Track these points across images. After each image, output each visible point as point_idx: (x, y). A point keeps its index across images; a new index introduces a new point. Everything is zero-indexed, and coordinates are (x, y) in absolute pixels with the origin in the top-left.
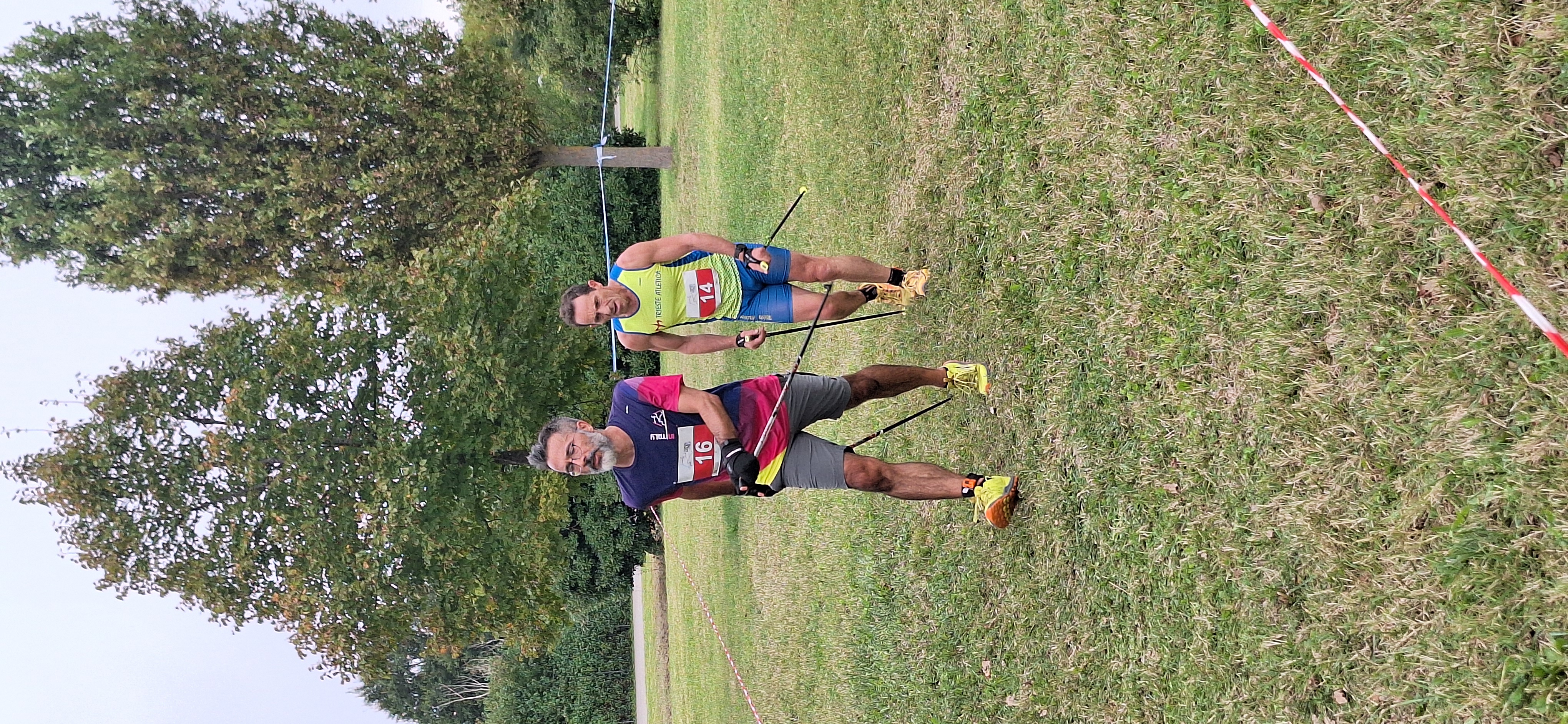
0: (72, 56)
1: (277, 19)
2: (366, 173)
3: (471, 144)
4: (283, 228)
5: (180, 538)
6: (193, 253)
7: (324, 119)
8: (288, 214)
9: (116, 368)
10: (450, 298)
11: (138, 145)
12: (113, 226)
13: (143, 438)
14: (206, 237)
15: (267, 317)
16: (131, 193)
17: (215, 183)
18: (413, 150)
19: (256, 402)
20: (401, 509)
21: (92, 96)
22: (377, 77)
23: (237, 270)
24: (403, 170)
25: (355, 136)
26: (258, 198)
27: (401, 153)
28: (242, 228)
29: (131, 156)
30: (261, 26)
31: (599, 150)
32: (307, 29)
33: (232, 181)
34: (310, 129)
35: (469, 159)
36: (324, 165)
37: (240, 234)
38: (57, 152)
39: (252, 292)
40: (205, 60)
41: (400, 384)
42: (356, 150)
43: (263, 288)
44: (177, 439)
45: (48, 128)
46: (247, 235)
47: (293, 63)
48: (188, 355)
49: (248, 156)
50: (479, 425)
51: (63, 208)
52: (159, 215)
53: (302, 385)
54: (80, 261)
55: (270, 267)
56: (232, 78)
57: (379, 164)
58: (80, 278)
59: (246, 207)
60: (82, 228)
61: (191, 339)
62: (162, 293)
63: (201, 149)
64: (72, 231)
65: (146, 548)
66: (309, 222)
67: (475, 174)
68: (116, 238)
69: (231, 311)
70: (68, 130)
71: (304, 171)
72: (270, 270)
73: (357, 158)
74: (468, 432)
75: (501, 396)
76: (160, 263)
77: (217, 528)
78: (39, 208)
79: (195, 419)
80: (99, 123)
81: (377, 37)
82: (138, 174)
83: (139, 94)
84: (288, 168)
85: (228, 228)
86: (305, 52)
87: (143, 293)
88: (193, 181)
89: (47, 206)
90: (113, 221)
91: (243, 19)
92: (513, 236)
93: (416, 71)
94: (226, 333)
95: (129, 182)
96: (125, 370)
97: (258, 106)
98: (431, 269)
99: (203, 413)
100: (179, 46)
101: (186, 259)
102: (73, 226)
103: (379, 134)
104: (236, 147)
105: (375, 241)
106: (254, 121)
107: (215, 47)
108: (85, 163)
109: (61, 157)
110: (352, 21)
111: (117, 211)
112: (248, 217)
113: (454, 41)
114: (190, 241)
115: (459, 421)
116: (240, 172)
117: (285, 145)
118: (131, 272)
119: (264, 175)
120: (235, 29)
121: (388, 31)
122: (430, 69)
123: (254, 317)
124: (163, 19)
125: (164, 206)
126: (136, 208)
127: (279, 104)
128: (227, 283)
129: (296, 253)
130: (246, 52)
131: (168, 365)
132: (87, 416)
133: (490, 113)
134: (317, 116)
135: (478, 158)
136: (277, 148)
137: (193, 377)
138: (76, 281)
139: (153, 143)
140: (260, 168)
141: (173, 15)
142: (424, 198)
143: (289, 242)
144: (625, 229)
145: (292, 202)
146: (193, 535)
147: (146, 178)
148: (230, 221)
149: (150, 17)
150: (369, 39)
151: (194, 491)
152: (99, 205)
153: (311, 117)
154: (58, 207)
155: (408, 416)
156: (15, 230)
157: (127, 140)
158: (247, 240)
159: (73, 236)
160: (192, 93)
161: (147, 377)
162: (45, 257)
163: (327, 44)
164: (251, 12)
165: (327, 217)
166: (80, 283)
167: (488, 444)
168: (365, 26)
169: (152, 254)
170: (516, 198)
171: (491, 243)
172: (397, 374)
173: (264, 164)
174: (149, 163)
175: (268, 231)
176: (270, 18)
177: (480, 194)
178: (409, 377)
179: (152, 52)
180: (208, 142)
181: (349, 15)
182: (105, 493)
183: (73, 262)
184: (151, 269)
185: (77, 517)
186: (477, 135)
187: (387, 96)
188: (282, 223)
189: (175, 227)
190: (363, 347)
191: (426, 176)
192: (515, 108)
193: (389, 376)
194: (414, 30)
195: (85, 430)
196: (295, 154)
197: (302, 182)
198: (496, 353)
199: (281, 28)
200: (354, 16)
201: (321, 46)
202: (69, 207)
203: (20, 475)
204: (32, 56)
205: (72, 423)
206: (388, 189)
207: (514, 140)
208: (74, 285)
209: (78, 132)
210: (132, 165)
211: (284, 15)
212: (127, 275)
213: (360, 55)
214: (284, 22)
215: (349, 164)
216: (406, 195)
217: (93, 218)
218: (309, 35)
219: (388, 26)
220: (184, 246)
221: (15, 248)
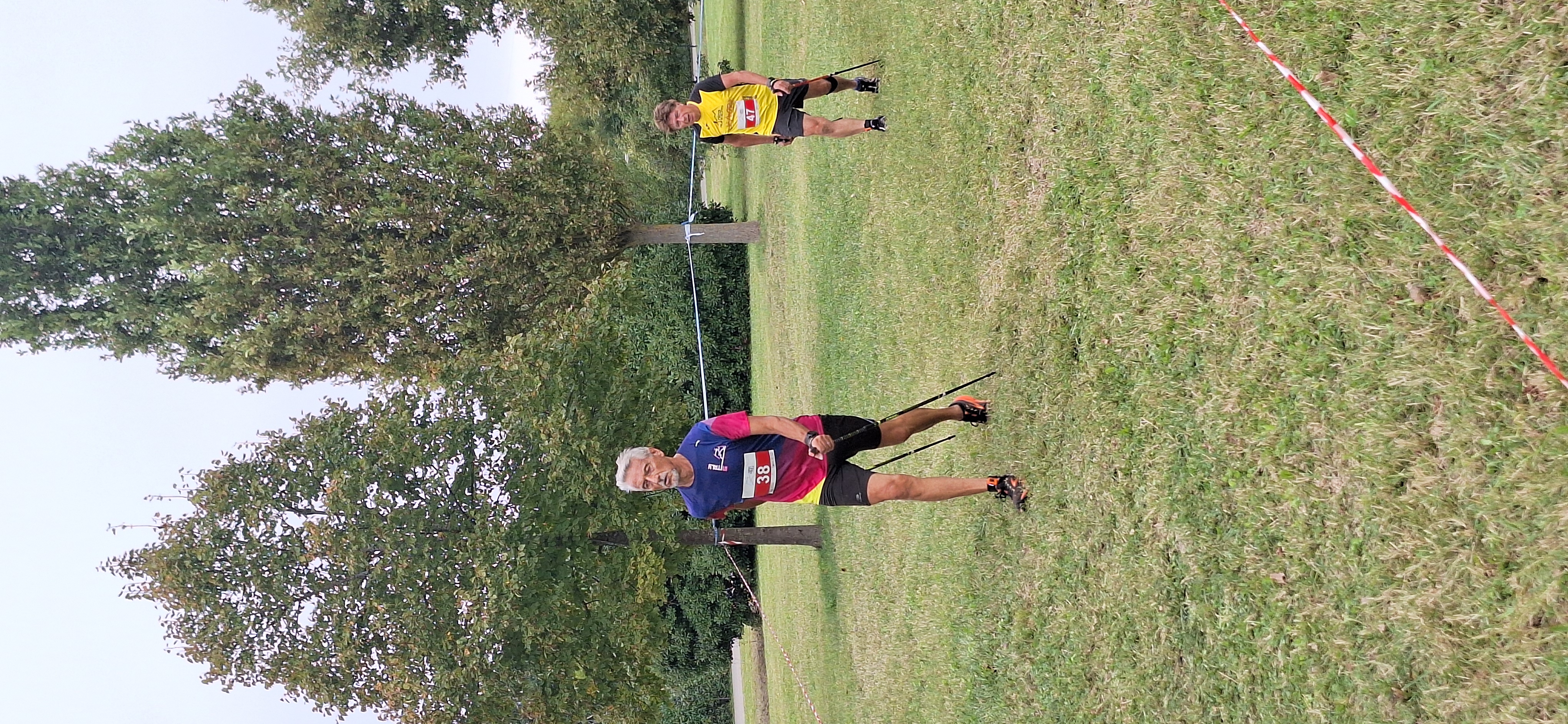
0: (170, 154)
1: (369, 110)
2: (458, 258)
3: (561, 226)
4: (378, 315)
5: (283, 628)
6: (291, 342)
7: (416, 207)
8: (383, 300)
9: (218, 462)
10: (544, 382)
11: (235, 238)
12: (212, 318)
13: (245, 531)
14: (304, 326)
15: (365, 406)
16: (229, 285)
17: (311, 273)
18: (504, 233)
19: (356, 492)
20: (500, 595)
21: (190, 192)
22: (467, 164)
23: (334, 357)
24: (495, 254)
25: (447, 222)
26: (354, 286)
27: (493, 237)
28: (338, 316)
29: (230, 248)
30: (353, 118)
31: (687, 227)
32: (398, 120)
33: (327, 271)
34: (403, 217)
35: (559, 241)
36: (418, 252)
37: (336, 322)
38: (157, 248)
39: (349, 379)
40: (299, 154)
41: (496, 469)
42: (449, 237)
43: (361, 374)
44: (279, 530)
45: (148, 224)
46: (343, 323)
47: (386, 153)
48: (288, 447)
49: (344, 245)
50: (575, 506)
51: (163, 302)
52: (257, 306)
53: (402, 472)
54: (181, 353)
55: (366, 354)
56: (326, 170)
57: (472, 249)
58: (181, 370)
59: (342, 295)
60: (182, 321)
61: (291, 431)
62: (262, 383)
63: (298, 240)
64: (173, 324)
65: (251, 640)
66: (403, 308)
67: (565, 255)
68: (215, 330)
69: (329, 401)
70: (168, 226)
71: (398, 258)
72: (366, 357)
73: (449, 243)
74: (565, 515)
75: (597, 478)
76: (258, 354)
77: (320, 619)
78: (140, 302)
79: (296, 510)
80: (197, 218)
81: (467, 125)
82: (236, 266)
83: (235, 189)
84: (382, 256)
85: (325, 317)
86: (396, 142)
87: (243, 383)
88: (289, 272)
89: (148, 300)
90: (212, 313)
91: (335, 112)
92: (605, 318)
93: (506, 157)
94: (326, 423)
95: (227, 274)
96: (227, 463)
97: (352, 197)
98: (525, 355)
99: (303, 504)
100: (273, 141)
101: (284, 348)
102: (173, 320)
103: (470, 219)
104: (331, 237)
105: (469, 325)
106: (349, 211)
107: (309, 141)
108: (184, 257)
109: (161, 252)
110: (442, 110)
111: (216, 303)
112: (344, 305)
113: (543, 126)
114: (288, 330)
115: (555, 504)
116: (337, 262)
117: (378, 233)
118: (231, 363)
119: (359, 263)
120: (327, 124)
121: (478, 118)
122: (520, 155)
123: (352, 406)
124: (258, 117)
125: (261, 297)
126: (235, 301)
127: (372, 194)
128: (325, 370)
129: (392, 338)
130: (339, 144)
131: (269, 457)
132: (190, 510)
133: (578, 195)
134: (409, 204)
135: (568, 239)
136: (372, 237)
137: (293, 468)
138: (177, 373)
139: (250, 237)
140: (355, 257)
141: (268, 112)
142: (516, 281)
143: (384, 329)
144: (715, 303)
145: (387, 289)
146: (296, 625)
147: (244, 270)
148: (327, 309)
149: (245, 114)
150: (460, 127)
151: (296, 581)
152: (199, 297)
153: (403, 205)
154: (159, 301)
155: (505, 500)
156: (118, 325)
157: (225, 233)
158: (343, 327)
159: (174, 329)
160: (288, 186)
161: (248, 470)
162: (146, 351)
163: (418, 133)
164: (344, 106)
165: (422, 302)
166: (180, 375)
167: (584, 526)
168: (454, 113)
169: (252, 344)
170: (607, 280)
171: (583, 325)
172: (493, 458)
173: (359, 252)
174: (246, 255)
175: (363, 318)
176: (361, 110)
177: (570, 275)
178: (505, 462)
179: (248, 148)
180: (303, 233)
181: (439, 105)
182: (209, 586)
183: (174, 354)
184: (250, 359)
185: (182, 611)
186: (567, 217)
187: (478, 182)
188: (378, 310)
189: (274, 317)
190: (459, 434)
191: (518, 259)
192: (603, 189)
193: (486, 461)
194: (503, 116)
195: (188, 524)
196: (389, 242)
197: (397, 269)
198: (590, 436)
199: (372, 119)
200: (444, 105)
201: (412, 135)
202: (169, 301)
203: (126, 571)
204: (132, 154)
205: (175, 519)
206: (481, 274)
207: (603, 221)
208: (175, 377)
209: (178, 227)
210: (230, 258)
211: (376, 107)
212: (227, 366)
213: (451, 142)
214: (376, 113)
215: (442, 250)
216: (499, 279)
217: (193, 311)
218: (400, 126)
219: (478, 113)
220: (282, 335)
221: (117, 342)
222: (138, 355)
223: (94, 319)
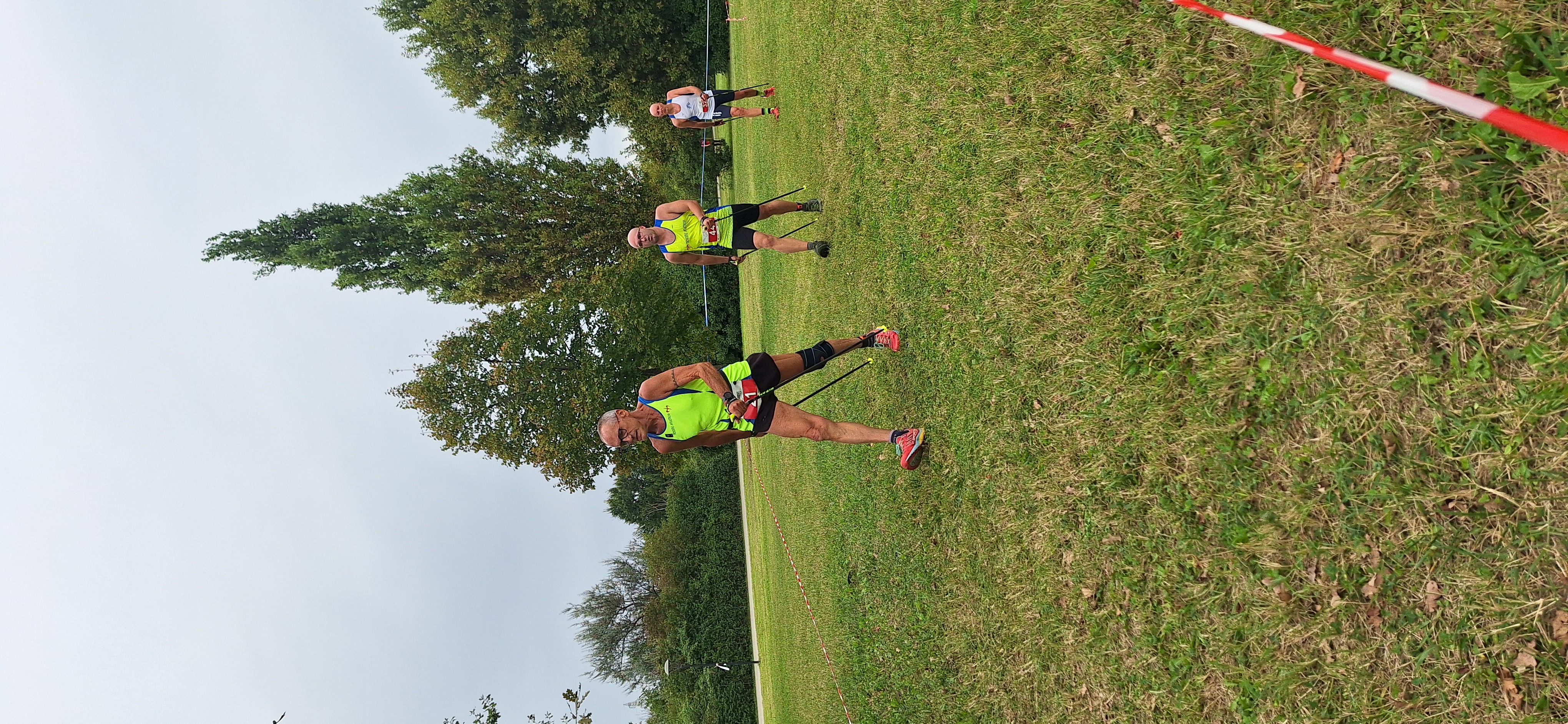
0: (430, 188)
1: (534, 163)
4: (540, 267)
6: (495, 282)
8: (542, 259)
9: (446, 336)
11: (464, 229)
12: (455, 271)
14: (501, 273)
16: (462, 253)
21: (441, 207)
22: (584, 188)
23: (518, 290)
24: (601, 234)
25: (574, 218)
26: (526, 252)
27: (599, 225)
29: (461, 234)
30: (524, 166)
32: (548, 166)
34: (551, 216)
36: (559, 234)
37: (518, 271)
38: (425, 236)
40: (496, 185)
41: (595, 339)
42: (575, 226)
44: (480, 372)
45: (419, 223)
47: (541, 184)
48: (483, 327)
49: (520, 231)
50: (633, 355)
51: (429, 263)
52: (477, 264)
54: (440, 291)
55: (535, 288)
56: (510, 193)
57: (588, 231)
58: (440, 299)
59: (520, 257)
60: (439, 273)
61: (485, 320)
63: (496, 229)
64: (434, 275)
66: (553, 263)
68: (456, 277)
70: (429, 224)
71: (548, 236)
73: (575, 230)
74: (629, 360)
76: (478, 288)
78: (417, 264)
79: (489, 361)
80: (444, 219)
82: (465, 244)
83: (464, 204)
84: (541, 236)
86: (547, 178)
88: (492, 246)
89: (421, 263)
90: (454, 268)
91: (516, 163)
93: (604, 184)
95: (460, 248)
96: (451, 337)
97: (525, 205)
98: (604, 275)
99: (492, 358)
100: (482, 178)
101: (492, 286)
102: (434, 272)
103: (586, 217)
104: (514, 226)
106: (523, 213)
107: (501, 178)
108: (439, 239)
109: (427, 238)
111: (456, 263)
112: (522, 262)
113: (623, 168)
114: (493, 276)
115: (623, 354)
117: (539, 225)
118: (465, 294)
119: (529, 240)
120: (511, 169)
121: (590, 165)
122: (611, 183)
124: (474, 166)
125: (479, 260)
126: (465, 261)
127: (535, 205)
129: (548, 280)
130: (518, 179)
131: (473, 333)
132: (433, 361)
134: (554, 209)
136: (535, 227)
137: (486, 339)
138: (437, 301)
139: (473, 229)
140: (527, 237)
141: (480, 163)
143: (542, 276)
145: (543, 253)
146: (490, 420)
147: (469, 245)
149: (468, 165)
150: (579, 170)
152: (446, 260)
153: (551, 210)
154: (427, 263)
155: (600, 355)
156: (406, 276)
157: (458, 226)
158: (522, 274)
159: (435, 277)
160: (490, 202)
161: (462, 340)
162: (422, 289)
163: (558, 173)
164: (520, 160)
166: (439, 301)
167: (638, 365)
169: (475, 284)
173: (529, 235)
174: (470, 238)
175: (532, 269)
176: (530, 163)
178: (599, 334)
179: (469, 183)
181: (569, 158)
182: (445, 401)
183: (436, 291)
184: (474, 291)
185: (430, 414)
187: (589, 198)
188: (540, 265)
189: (486, 269)
190: (571, 318)
193: (590, 335)
194: (603, 164)
195: (432, 369)
196: (544, 229)
197: (548, 243)
198: (639, 317)
199: (535, 167)
201: (555, 174)
202: (432, 263)
203: (401, 394)
205: (425, 366)
206: (593, 245)
208: (437, 303)
209: (434, 225)
210: (462, 240)
211: (538, 161)
212: (463, 296)
213: (575, 177)
214: (537, 164)
215: (573, 233)
216: (603, 248)
217: (444, 268)
218: (549, 169)
219: (590, 163)
220: (489, 278)
221: (406, 285)
222: (417, 291)
223: (393, 273)
